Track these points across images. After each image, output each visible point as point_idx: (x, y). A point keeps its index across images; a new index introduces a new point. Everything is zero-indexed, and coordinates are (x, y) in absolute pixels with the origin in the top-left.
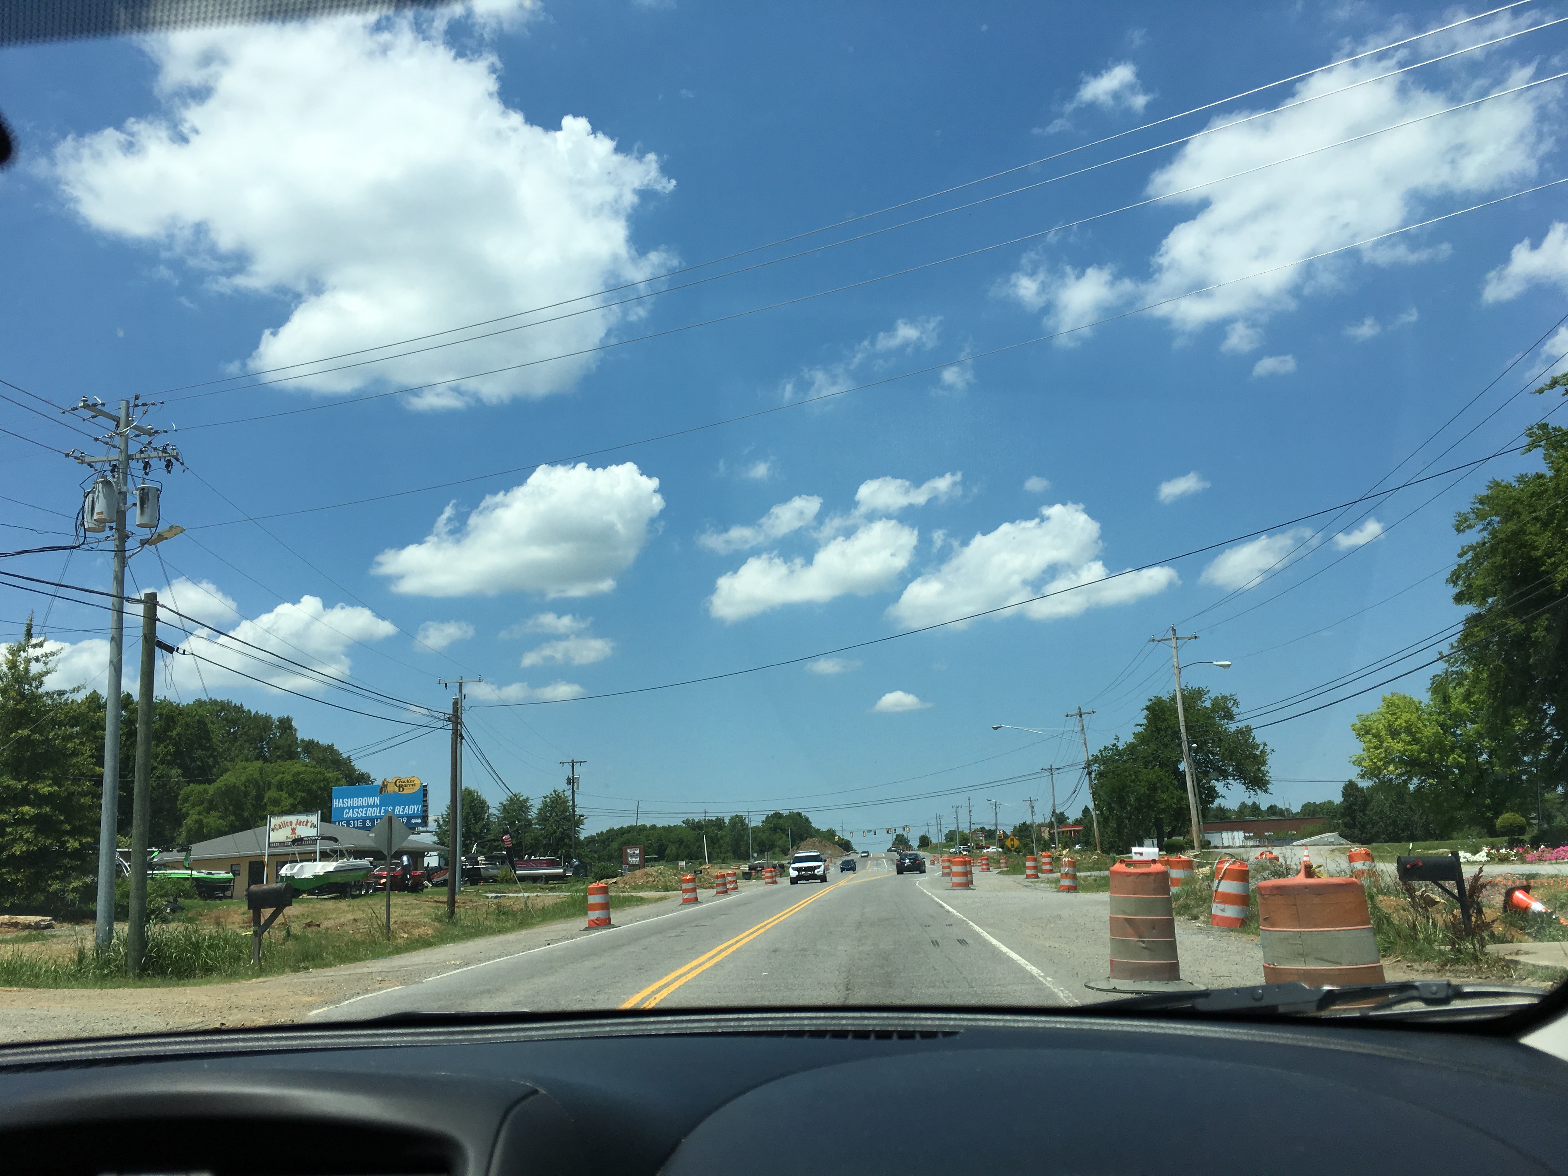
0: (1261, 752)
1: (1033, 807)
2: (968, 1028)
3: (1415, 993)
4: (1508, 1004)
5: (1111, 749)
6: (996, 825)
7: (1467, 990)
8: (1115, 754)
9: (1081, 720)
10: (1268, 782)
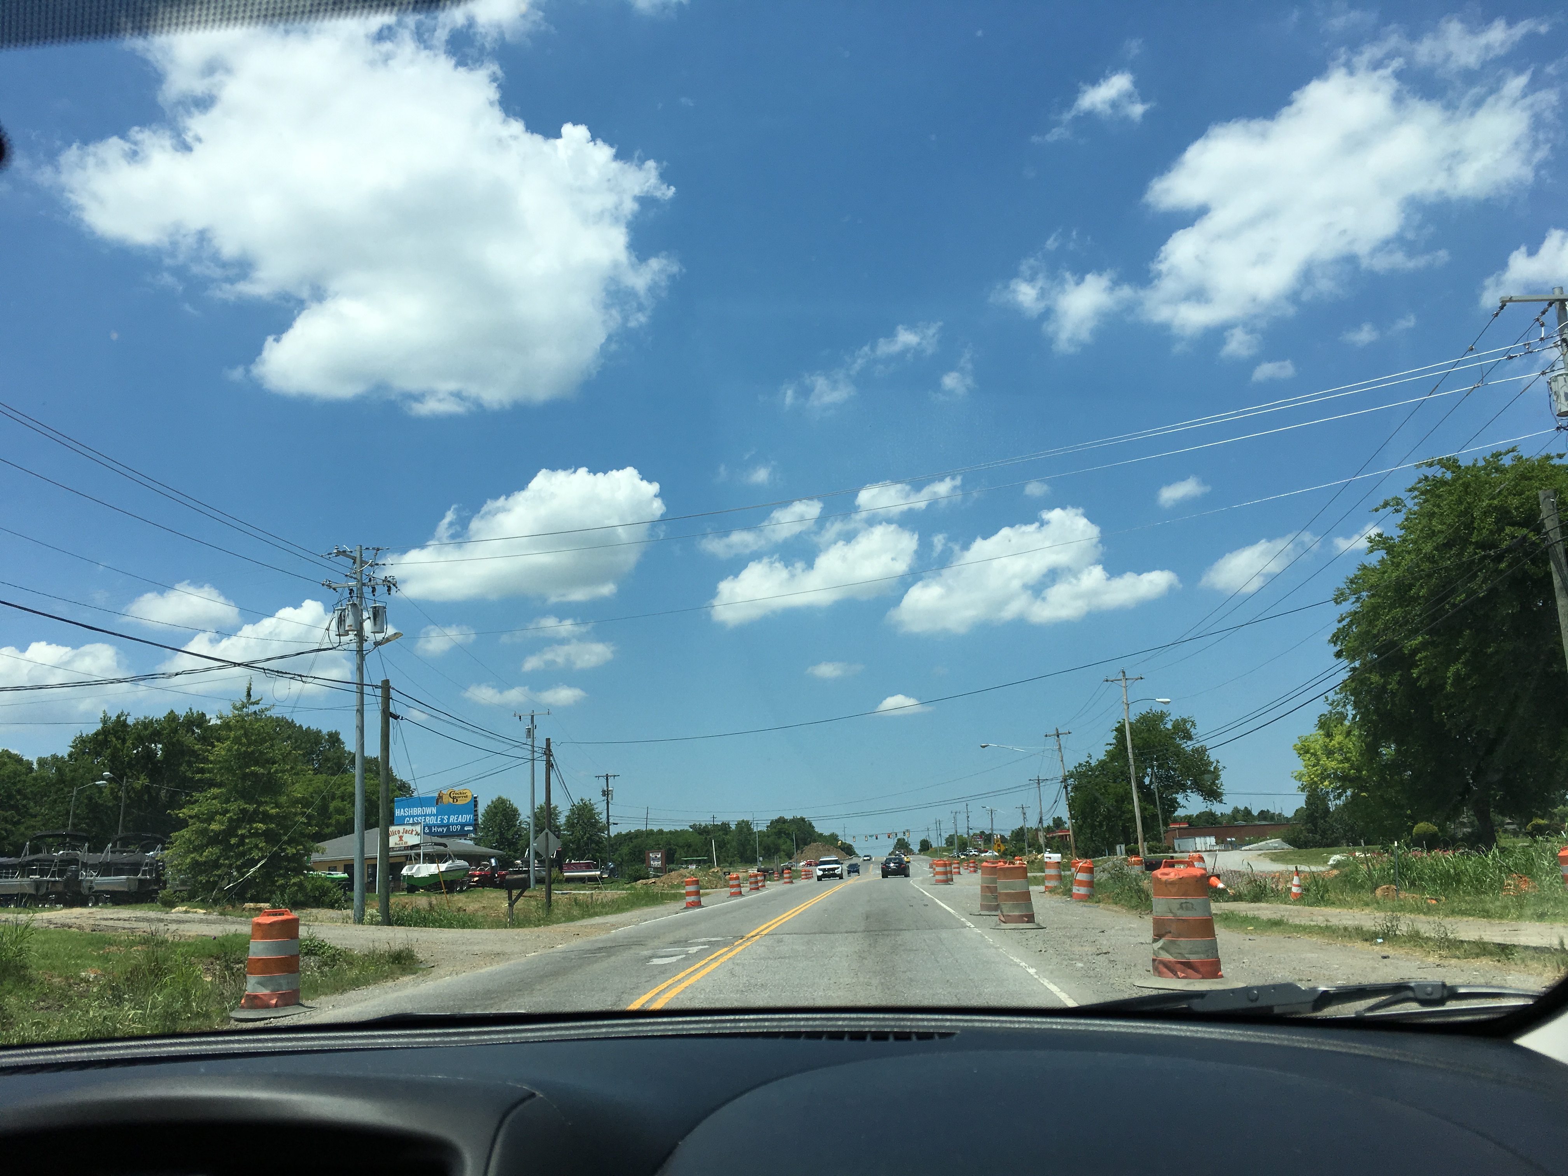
0: (1215, 768)
1: (1024, 814)
2: (963, 1029)
3: (1410, 994)
4: (1503, 1005)
5: (1085, 766)
6: (992, 829)
7: (1462, 990)
8: (1088, 771)
9: (1058, 741)
10: (1221, 794)
